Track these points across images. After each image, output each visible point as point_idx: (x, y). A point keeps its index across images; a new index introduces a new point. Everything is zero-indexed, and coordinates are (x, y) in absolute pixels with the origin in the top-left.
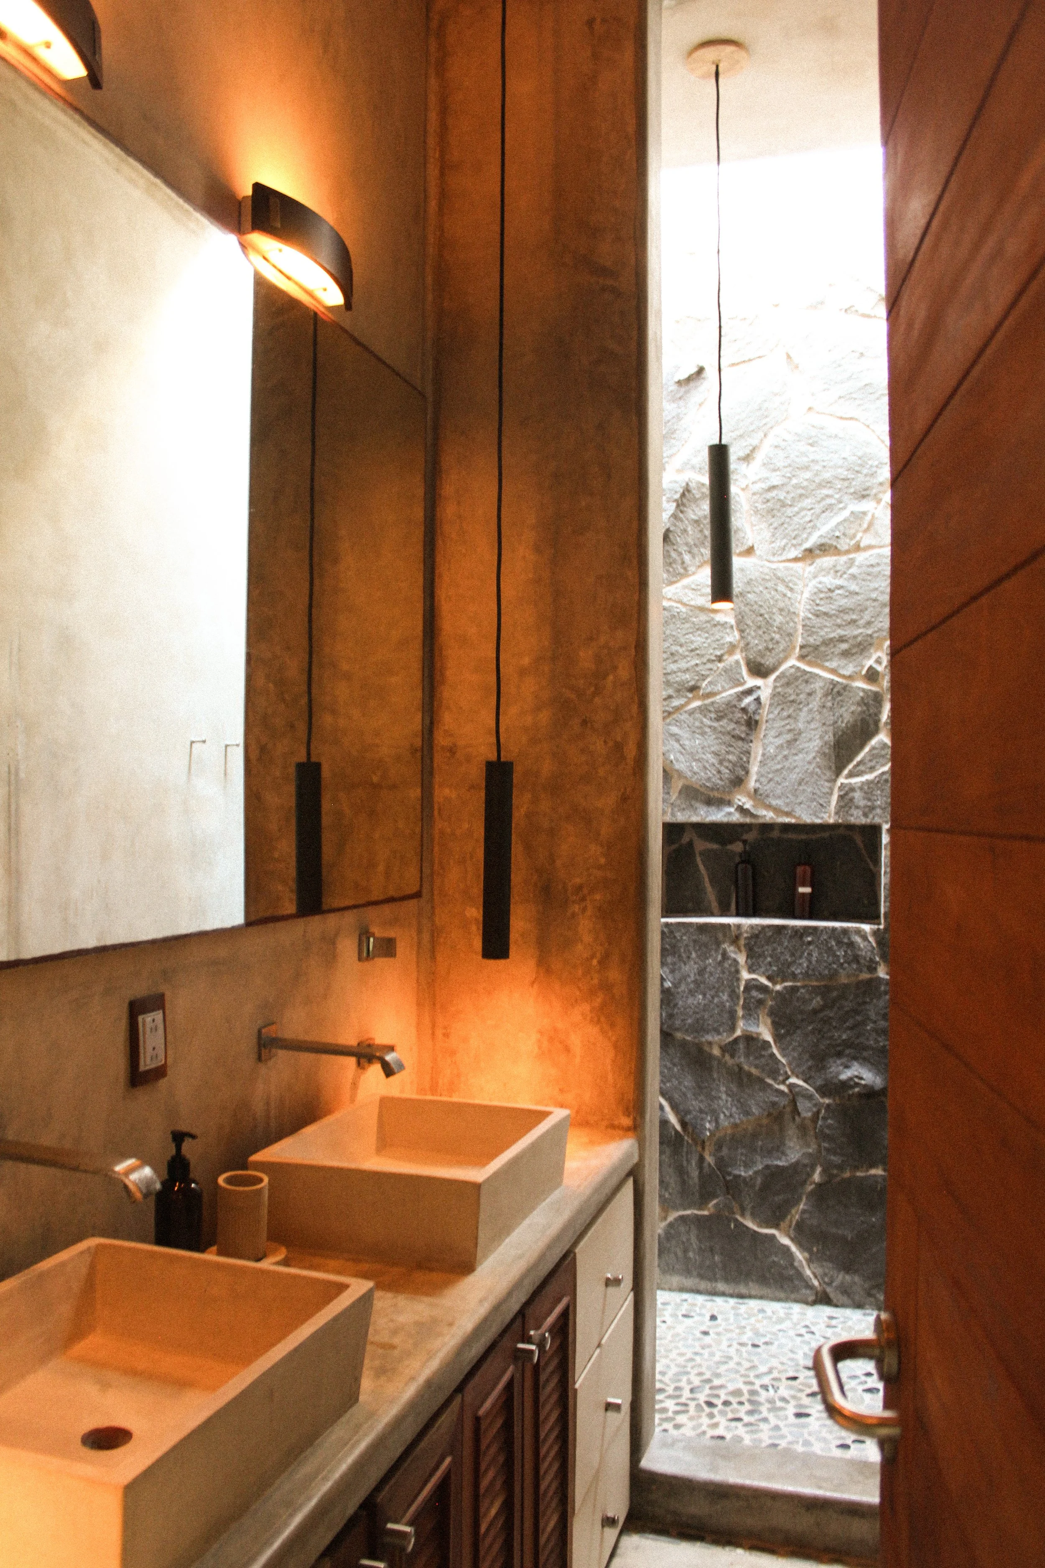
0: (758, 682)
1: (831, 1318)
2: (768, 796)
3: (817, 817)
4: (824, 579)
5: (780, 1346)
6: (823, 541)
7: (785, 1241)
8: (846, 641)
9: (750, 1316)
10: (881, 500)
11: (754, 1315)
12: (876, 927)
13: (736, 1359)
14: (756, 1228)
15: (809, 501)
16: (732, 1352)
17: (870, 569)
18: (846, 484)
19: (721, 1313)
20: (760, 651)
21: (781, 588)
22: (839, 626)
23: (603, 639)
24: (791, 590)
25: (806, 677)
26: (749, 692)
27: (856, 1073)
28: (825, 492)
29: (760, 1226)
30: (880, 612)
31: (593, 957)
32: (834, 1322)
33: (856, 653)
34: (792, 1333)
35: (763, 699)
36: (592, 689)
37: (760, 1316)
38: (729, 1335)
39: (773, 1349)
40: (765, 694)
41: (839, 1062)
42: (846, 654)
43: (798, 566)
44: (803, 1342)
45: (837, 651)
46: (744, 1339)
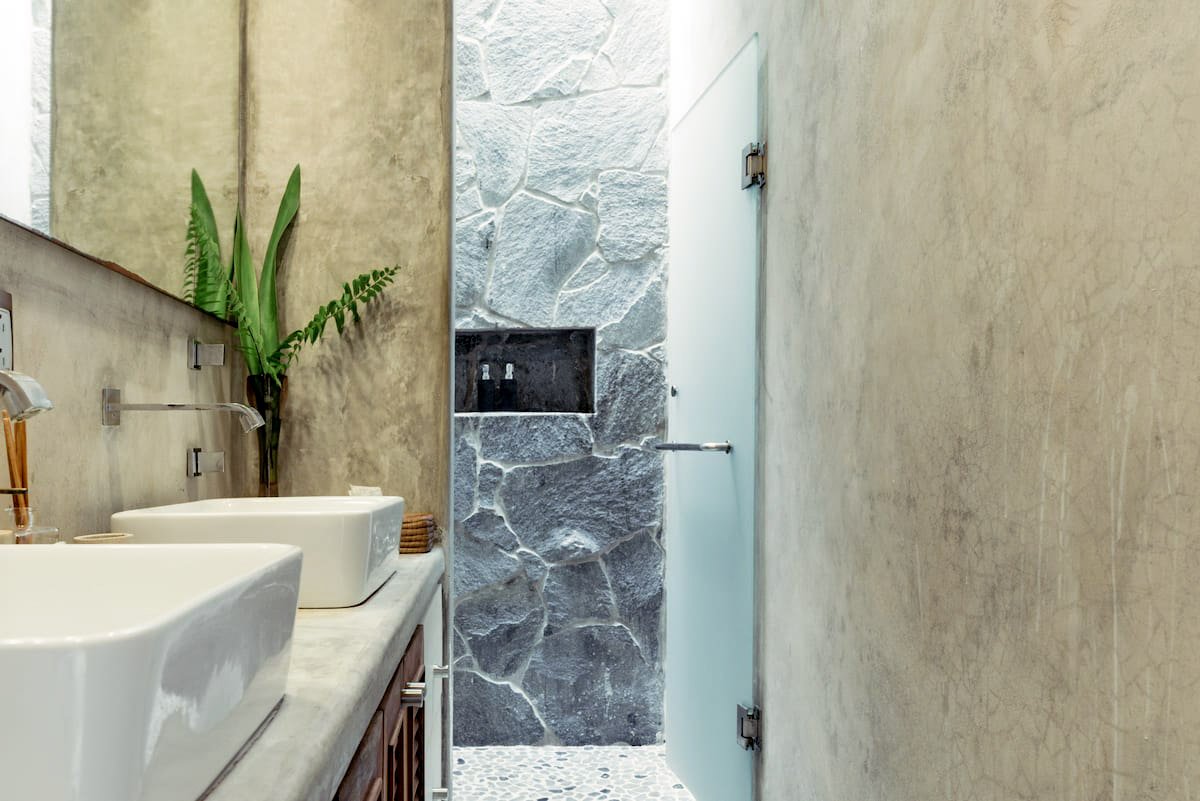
0: (493, 210)
1: (560, 753)
2: (500, 306)
3: (542, 323)
4: (549, 120)
5: (525, 777)
6: (548, 86)
7: (517, 690)
8: (567, 172)
9: (492, 757)
10: (598, 50)
11: (495, 757)
12: (590, 415)
13: (491, 790)
14: (492, 681)
15: (537, 51)
16: (485, 784)
17: (588, 111)
18: (568, 37)
19: (467, 758)
20: (494, 183)
21: (513, 128)
22: (561, 160)
23: (410, 83)
24: (521, 129)
25: (532, 204)
26: (487, 216)
27: (576, 540)
28: (551, 43)
29: (496, 679)
30: (595, 148)
31: (400, 381)
32: (563, 756)
33: (575, 183)
34: (531, 767)
35: (496, 224)
36: (401, 129)
37: (500, 757)
38: (478, 773)
39: (519, 779)
40: (498, 219)
41: (561, 531)
42: (566, 184)
43: (527, 108)
44: (543, 772)
45: (558, 181)
46: (492, 774)
